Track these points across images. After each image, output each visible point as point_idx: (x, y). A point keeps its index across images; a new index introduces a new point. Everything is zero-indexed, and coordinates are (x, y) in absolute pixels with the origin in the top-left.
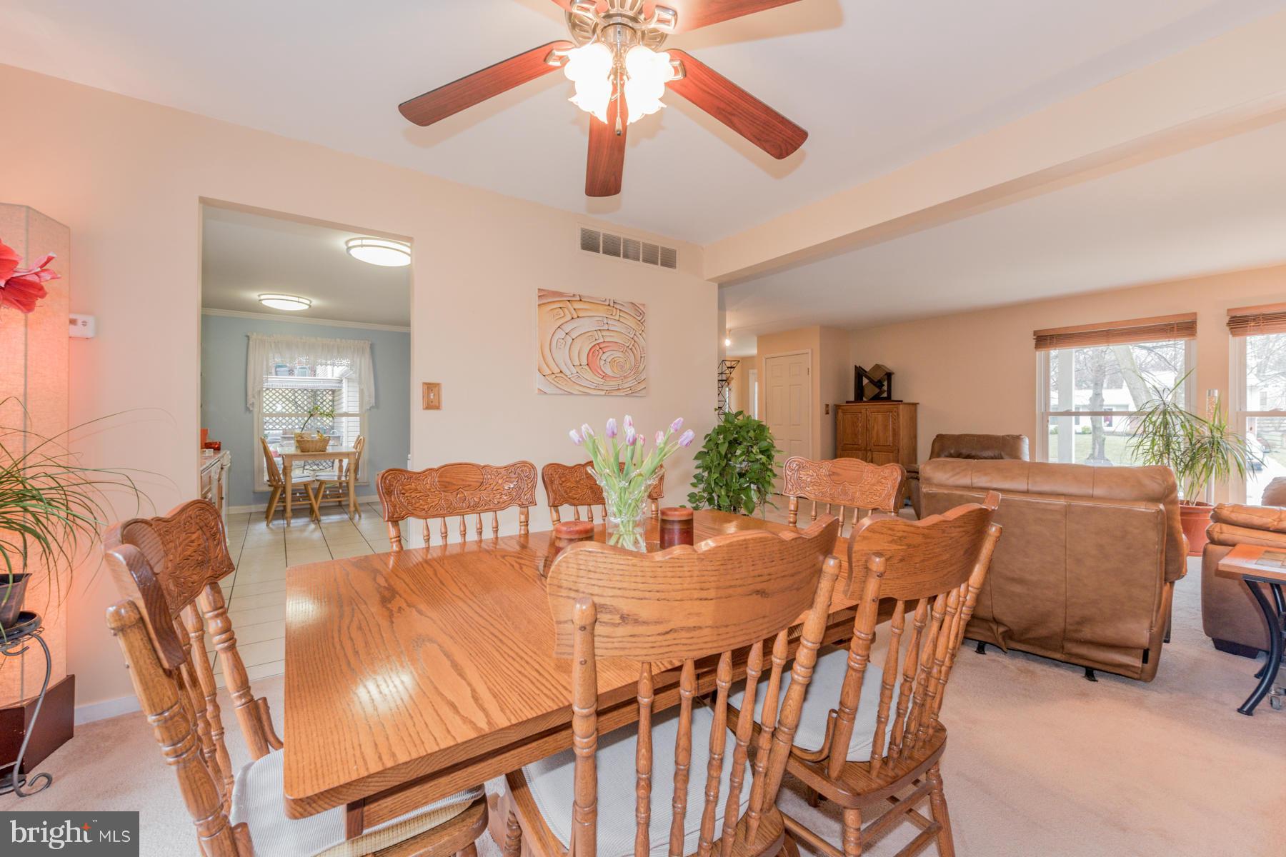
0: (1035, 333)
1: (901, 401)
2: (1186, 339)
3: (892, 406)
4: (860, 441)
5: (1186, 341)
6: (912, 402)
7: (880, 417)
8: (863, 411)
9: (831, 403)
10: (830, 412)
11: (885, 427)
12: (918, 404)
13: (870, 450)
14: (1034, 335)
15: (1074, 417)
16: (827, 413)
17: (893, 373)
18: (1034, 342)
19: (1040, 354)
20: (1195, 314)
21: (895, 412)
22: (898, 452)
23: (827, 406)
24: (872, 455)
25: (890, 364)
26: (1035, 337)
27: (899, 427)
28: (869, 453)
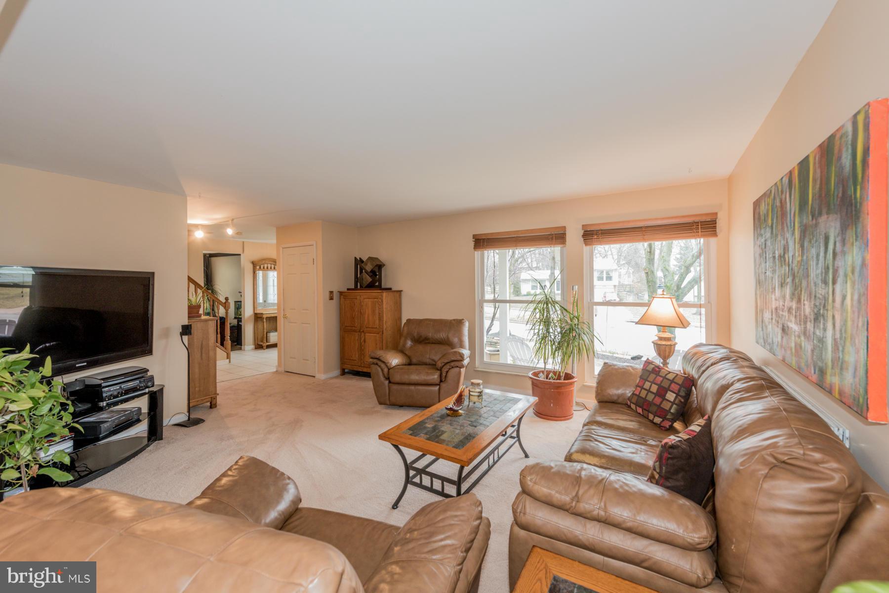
0: (474, 236)
1: (390, 289)
2: (561, 246)
3: (379, 294)
4: (356, 324)
5: (561, 248)
6: (397, 290)
7: (369, 302)
8: (358, 298)
9: (335, 290)
10: (335, 297)
11: (373, 311)
12: (402, 291)
13: (363, 331)
14: (473, 238)
15: (508, 304)
16: (331, 299)
17: (384, 265)
18: (472, 244)
19: (477, 254)
20: (565, 227)
21: (380, 299)
22: (383, 334)
23: (331, 292)
24: (365, 336)
25: (383, 257)
26: (474, 240)
27: (383, 311)
28: (363, 334)
